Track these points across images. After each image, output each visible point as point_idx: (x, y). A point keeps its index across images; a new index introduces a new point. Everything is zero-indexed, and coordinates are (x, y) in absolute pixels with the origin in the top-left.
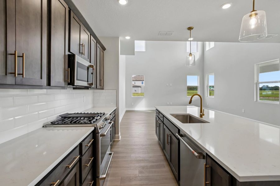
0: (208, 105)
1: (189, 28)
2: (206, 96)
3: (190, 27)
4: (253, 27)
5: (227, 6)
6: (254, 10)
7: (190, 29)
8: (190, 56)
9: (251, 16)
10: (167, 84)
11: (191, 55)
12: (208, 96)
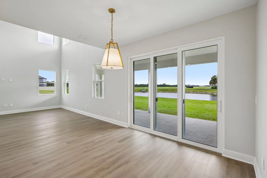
10: (4, 79)
12: (64, 94)
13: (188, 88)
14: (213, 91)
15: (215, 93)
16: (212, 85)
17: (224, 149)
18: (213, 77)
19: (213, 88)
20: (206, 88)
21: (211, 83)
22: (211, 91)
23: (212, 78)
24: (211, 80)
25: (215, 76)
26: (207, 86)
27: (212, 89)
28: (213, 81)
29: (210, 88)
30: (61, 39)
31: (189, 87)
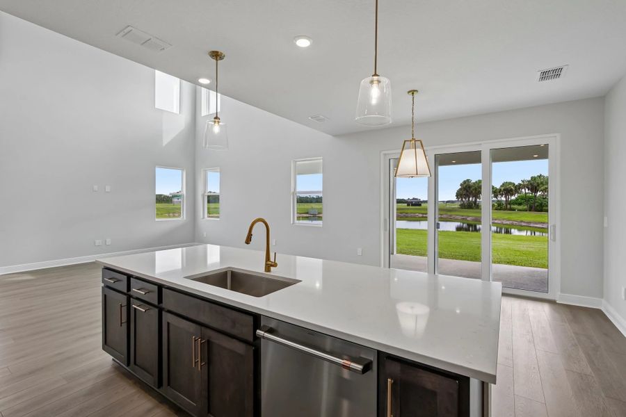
0: (205, 236)
1: (213, 52)
2: (202, 217)
3: (217, 52)
4: (374, 101)
5: (303, 43)
6: (376, 75)
7: (216, 55)
8: (216, 124)
9: (372, 82)
10: (96, 187)
11: (219, 122)
12: (204, 218)
13: (411, 207)
14: (465, 214)
15: (469, 217)
16: (462, 200)
17: (559, 293)
18: (465, 182)
19: (463, 206)
20: (449, 206)
21: (459, 195)
22: (462, 214)
23: (461, 185)
24: (460, 189)
25: (468, 180)
26: (448, 202)
27: (462, 208)
28: (465, 192)
29: (456, 206)
30: (196, 87)
31: (413, 205)
